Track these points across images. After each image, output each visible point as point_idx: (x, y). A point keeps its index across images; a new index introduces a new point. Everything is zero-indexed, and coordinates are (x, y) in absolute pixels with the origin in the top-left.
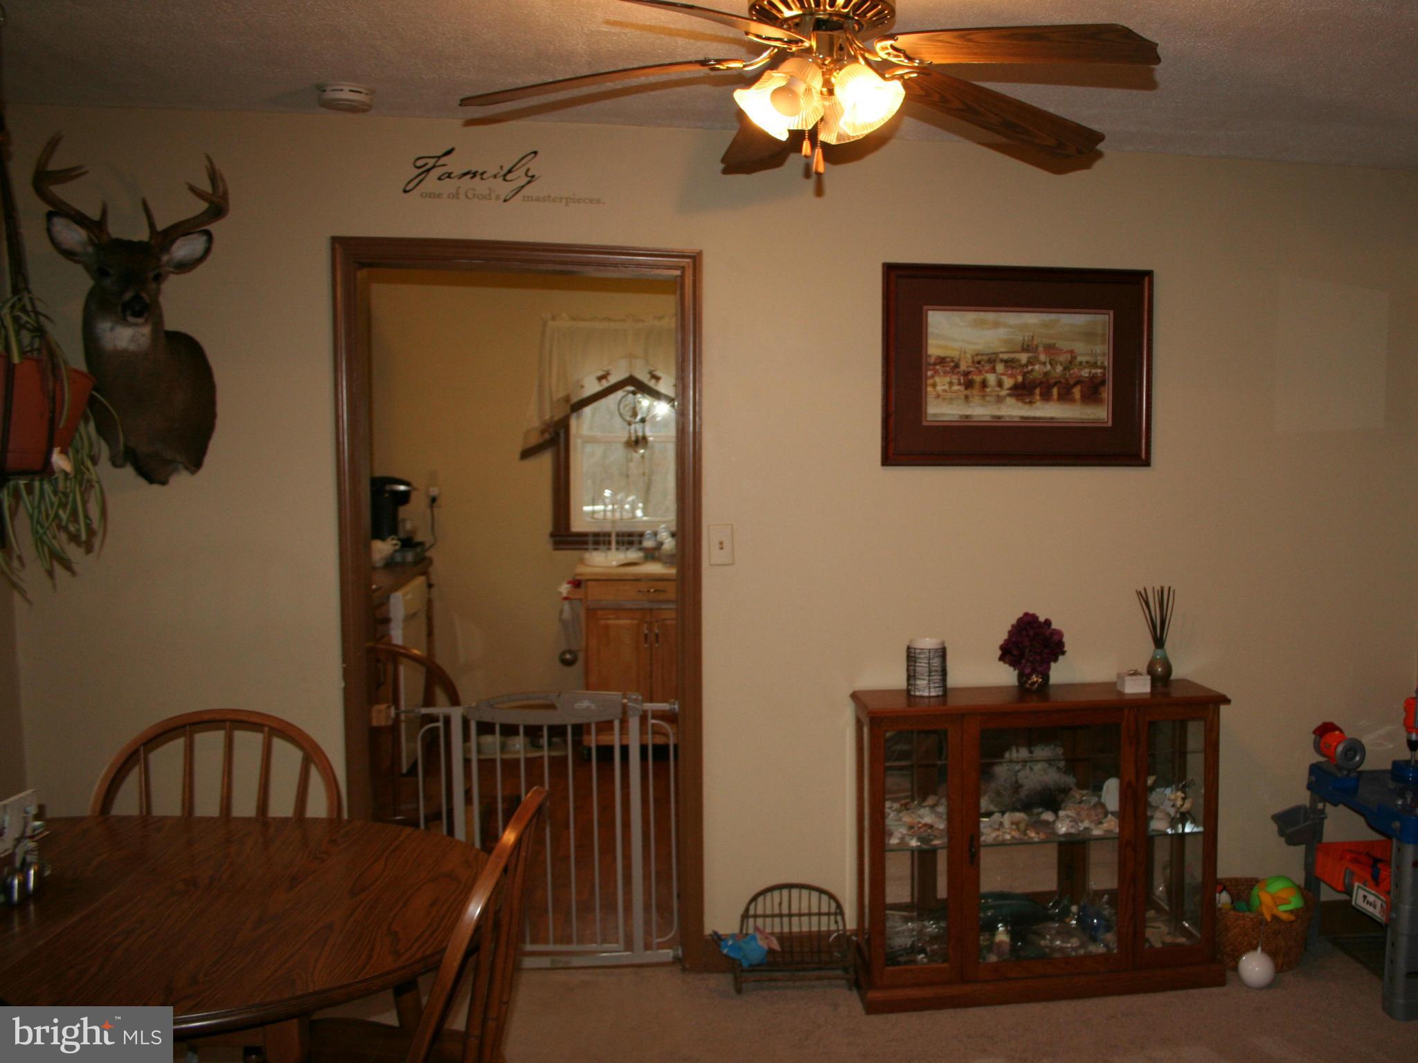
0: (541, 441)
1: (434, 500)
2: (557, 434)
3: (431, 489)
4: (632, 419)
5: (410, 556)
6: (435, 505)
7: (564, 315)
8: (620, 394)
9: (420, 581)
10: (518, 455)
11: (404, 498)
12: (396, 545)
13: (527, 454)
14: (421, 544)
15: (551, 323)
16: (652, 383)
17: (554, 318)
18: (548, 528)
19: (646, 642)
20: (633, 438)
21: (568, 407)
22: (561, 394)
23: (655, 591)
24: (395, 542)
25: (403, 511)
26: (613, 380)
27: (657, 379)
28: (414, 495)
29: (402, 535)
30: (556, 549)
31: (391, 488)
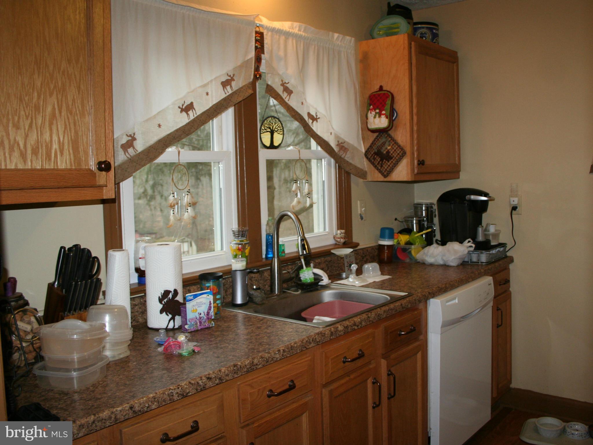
1: (514, 208)
3: (512, 199)
5: (484, 257)
6: (515, 212)
11: (483, 206)
12: (471, 247)
24: (470, 244)
28: (490, 203)
29: (480, 238)
31: (470, 198)
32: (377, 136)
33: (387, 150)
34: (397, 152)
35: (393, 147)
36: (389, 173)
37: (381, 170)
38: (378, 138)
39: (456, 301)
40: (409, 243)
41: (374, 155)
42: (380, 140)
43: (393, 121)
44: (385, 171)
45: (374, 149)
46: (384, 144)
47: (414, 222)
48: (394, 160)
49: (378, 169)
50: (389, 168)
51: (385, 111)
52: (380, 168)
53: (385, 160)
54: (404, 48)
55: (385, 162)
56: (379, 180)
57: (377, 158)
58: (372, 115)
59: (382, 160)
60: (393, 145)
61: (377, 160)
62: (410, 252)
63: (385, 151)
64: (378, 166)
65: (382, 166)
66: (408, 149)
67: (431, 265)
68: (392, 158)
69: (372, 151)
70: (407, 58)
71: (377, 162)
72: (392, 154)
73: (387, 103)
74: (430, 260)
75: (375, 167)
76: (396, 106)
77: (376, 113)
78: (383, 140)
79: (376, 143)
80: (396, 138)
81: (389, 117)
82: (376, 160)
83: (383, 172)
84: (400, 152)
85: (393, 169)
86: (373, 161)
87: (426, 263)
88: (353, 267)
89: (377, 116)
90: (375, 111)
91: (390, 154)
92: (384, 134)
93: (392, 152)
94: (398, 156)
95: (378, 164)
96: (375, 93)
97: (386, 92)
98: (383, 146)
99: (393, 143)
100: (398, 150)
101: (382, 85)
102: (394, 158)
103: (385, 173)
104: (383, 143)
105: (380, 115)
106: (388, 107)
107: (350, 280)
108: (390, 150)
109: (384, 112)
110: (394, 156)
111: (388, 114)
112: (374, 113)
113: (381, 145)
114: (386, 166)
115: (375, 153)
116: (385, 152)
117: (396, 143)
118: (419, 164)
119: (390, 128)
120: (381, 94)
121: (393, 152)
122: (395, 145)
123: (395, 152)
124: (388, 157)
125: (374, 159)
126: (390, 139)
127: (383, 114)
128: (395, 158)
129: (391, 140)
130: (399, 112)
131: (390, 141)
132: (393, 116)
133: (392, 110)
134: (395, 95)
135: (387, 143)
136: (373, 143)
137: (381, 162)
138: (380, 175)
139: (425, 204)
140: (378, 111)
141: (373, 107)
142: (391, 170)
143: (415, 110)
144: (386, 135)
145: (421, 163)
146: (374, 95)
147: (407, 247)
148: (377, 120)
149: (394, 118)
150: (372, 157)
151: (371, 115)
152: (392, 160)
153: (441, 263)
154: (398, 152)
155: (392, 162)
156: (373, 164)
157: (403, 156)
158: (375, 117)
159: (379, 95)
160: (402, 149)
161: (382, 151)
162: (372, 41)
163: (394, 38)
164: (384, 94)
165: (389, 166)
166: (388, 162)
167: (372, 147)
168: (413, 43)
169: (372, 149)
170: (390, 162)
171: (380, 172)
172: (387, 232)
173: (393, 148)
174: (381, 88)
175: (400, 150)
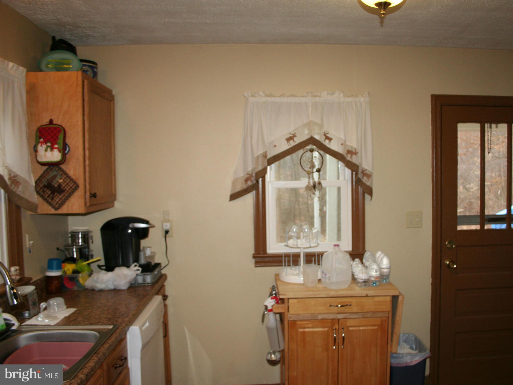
0: (245, 187)
1: (167, 232)
2: (257, 182)
3: (165, 224)
4: (310, 170)
5: (149, 278)
6: (167, 235)
7: (261, 93)
8: (301, 152)
9: (158, 299)
10: (228, 197)
11: (144, 233)
12: (138, 270)
13: (234, 197)
14: (158, 265)
15: (251, 99)
16: (326, 143)
17: (253, 96)
18: (252, 251)
19: (335, 345)
20: (312, 184)
21: (266, 161)
22: (261, 152)
23: (342, 306)
24: (137, 268)
25: (144, 243)
26: (298, 140)
27: (330, 139)
28: (151, 230)
29: (143, 261)
30: (256, 267)
31: (133, 226)
32: (47, 169)
33: (58, 184)
34: (69, 185)
35: (65, 180)
36: (61, 205)
37: (52, 203)
38: (48, 171)
39: (147, 324)
40: (76, 272)
41: (43, 188)
42: (50, 173)
43: (66, 154)
44: (56, 204)
45: (43, 182)
46: (55, 177)
47: (75, 250)
48: (66, 193)
49: (48, 202)
50: (61, 201)
51: (58, 145)
52: (50, 201)
53: (56, 193)
54: (77, 85)
55: (56, 195)
56: (49, 212)
57: (47, 191)
58: (43, 148)
59: (53, 193)
60: (65, 178)
61: (47, 193)
62: (78, 281)
63: (56, 184)
64: (48, 199)
65: (52, 199)
66: (81, 183)
67: (101, 291)
68: (64, 191)
69: (41, 184)
70: (80, 95)
71: (47, 195)
72: (64, 187)
73: (59, 137)
74: (100, 286)
75: (45, 199)
76: (68, 141)
77: (48, 146)
78: (54, 173)
79: (46, 176)
80: (68, 172)
81: (62, 151)
82: (45, 193)
83: (54, 205)
84: (73, 185)
85: (65, 202)
86: (42, 193)
87: (96, 289)
88: (42, 305)
89: (49, 149)
90: (46, 144)
91: (62, 188)
92: (55, 167)
93: (64, 186)
94: (71, 189)
95: (48, 197)
96: (45, 126)
97: (57, 126)
98: (53, 179)
99: (65, 176)
100: (71, 184)
101: (53, 118)
102: (66, 191)
103: (56, 206)
104: (53, 176)
105: (52, 148)
106: (60, 141)
107: (40, 319)
108: (62, 184)
109: (56, 146)
110: (66, 190)
111: (61, 148)
112: (44, 146)
113: (51, 178)
114: (57, 199)
115: (45, 186)
116: (56, 186)
117: (68, 176)
118: (91, 197)
119: (63, 162)
120: (51, 127)
121: (66, 186)
122: (67, 178)
123: (67, 186)
124: (59, 190)
125: (44, 192)
126: (61, 173)
127: (56, 148)
128: (68, 191)
129: (63, 173)
130: (71, 147)
131: (61, 174)
132: (66, 150)
133: (65, 145)
134: (67, 129)
135: (58, 176)
136: (42, 176)
137: (51, 195)
138: (50, 208)
139: (82, 232)
140: (49, 144)
141: (44, 139)
142: (63, 203)
143: (87, 145)
144: (57, 169)
145: (94, 196)
146: (44, 128)
147: (75, 275)
148: (49, 153)
149: (66, 152)
150: (42, 190)
151: (41, 149)
152: (64, 193)
153: (112, 287)
154: (71, 185)
155: (64, 195)
156: (42, 196)
157: (76, 190)
158: (46, 150)
159: (50, 129)
160: (75, 183)
161: (53, 184)
162: (40, 74)
163: (66, 73)
164: (55, 128)
165: (61, 199)
166: (60, 195)
167: (41, 180)
168: (86, 81)
169: (41, 182)
170: (62, 195)
171: (50, 204)
172: (55, 263)
173: (65, 182)
174: (51, 122)
175: (73, 184)
